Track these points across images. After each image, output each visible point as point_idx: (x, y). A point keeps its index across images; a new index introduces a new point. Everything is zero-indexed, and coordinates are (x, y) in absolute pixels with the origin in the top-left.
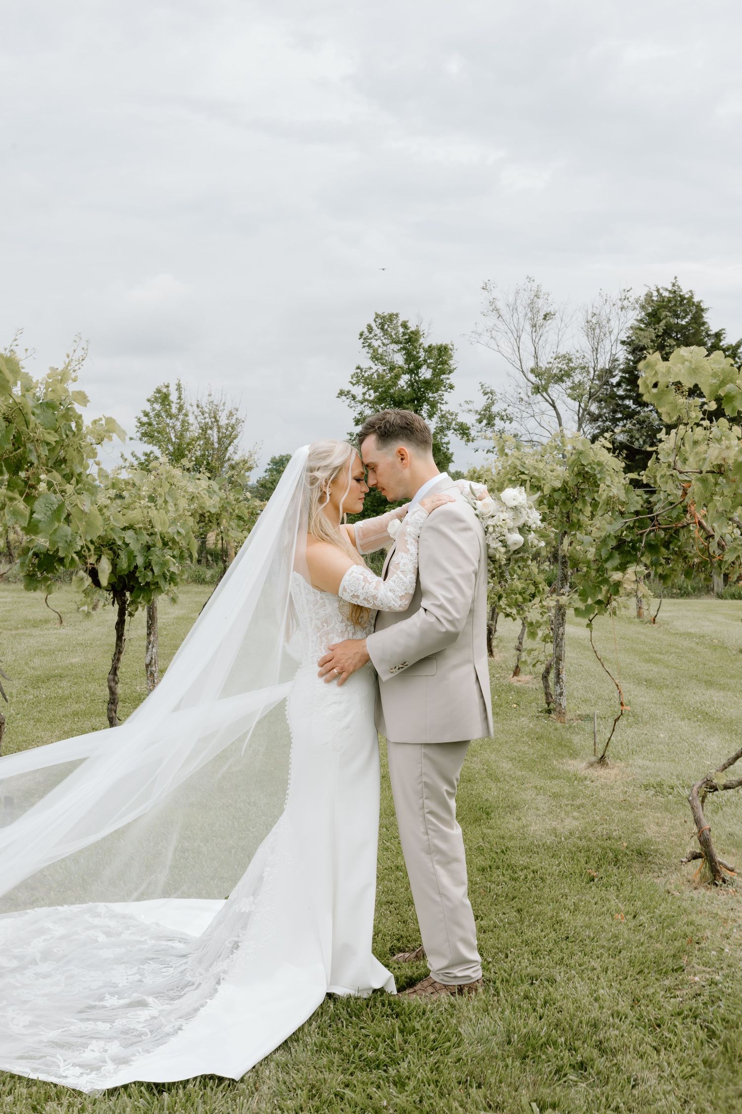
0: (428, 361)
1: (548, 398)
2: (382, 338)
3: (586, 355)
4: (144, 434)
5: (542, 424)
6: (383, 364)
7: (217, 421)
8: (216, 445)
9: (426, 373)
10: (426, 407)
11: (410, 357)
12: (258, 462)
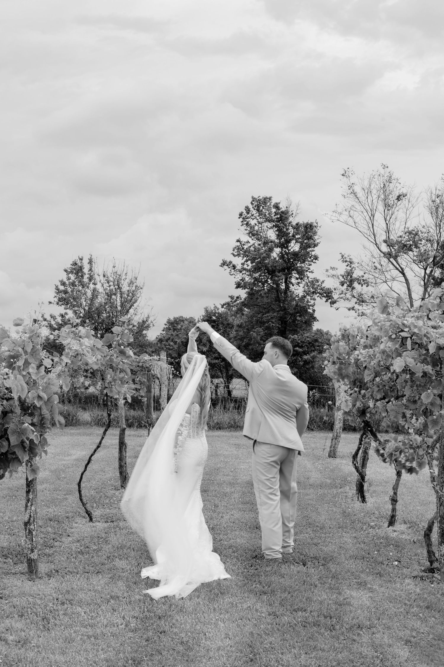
0: (297, 237)
1: (398, 266)
2: (258, 218)
3: (431, 230)
4: (60, 300)
5: (393, 289)
6: (258, 239)
7: (119, 288)
8: (119, 308)
9: (294, 247)
10: (295, 275)
11: (281, 233)
12: (154, 322)
